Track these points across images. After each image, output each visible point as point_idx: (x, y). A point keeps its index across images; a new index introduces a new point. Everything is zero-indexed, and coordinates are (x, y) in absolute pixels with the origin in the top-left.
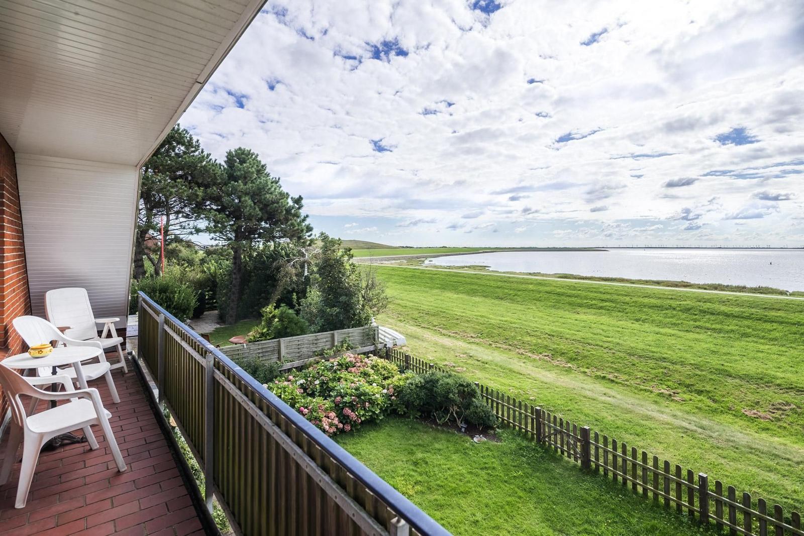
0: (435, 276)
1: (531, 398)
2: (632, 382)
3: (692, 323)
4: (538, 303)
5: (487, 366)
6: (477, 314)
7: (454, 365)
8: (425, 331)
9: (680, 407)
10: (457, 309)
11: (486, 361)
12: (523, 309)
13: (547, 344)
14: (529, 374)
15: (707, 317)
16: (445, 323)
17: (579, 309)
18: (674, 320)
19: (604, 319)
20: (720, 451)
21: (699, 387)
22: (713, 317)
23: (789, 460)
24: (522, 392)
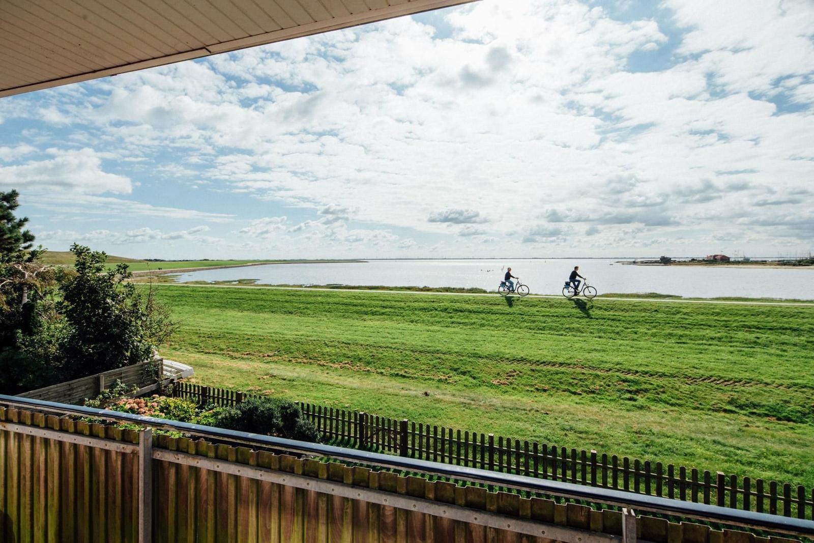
0: (211, 294)
1: (347, 405)
2: (419, 374)
3: (449, 320)
4: (328, 314)
5: (295, 383)
6: (270, 331)
7: (260, 388)
8: (211, 357)
9: (454, 387)
10: (246, 329)
11: (292, 378)
12: (315, 322)
13: (346, 352)
14: (337, 384)
15: (458, 314)
16: (235, 345)
17: (365, 317)
18: (437, 319)
19: (388, 323)
20: (489, 415)
21: (463, 369)
22: (462, 314)
23: (524, 410)
24: (336, 402)
